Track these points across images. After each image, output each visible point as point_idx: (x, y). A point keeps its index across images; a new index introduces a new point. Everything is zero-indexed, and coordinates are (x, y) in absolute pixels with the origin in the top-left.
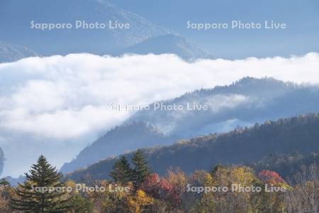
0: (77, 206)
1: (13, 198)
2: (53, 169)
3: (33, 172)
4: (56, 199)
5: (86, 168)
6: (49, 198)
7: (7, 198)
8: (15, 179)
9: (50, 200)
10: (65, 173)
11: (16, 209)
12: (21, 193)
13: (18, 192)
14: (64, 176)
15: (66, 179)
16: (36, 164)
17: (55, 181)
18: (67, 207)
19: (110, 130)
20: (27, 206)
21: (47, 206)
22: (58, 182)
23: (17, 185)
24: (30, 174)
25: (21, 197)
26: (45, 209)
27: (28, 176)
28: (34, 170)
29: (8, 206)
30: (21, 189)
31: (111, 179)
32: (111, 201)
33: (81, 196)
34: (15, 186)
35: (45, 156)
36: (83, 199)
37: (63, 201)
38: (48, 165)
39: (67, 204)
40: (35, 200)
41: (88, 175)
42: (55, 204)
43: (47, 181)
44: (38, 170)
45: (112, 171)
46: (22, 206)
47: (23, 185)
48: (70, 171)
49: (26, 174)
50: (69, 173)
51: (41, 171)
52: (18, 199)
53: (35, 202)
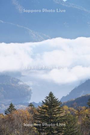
0: (69, 120)
1: (36, 113)
2: (57, 99)
3: (46, 100)
4: (58, 115)
5: (74, 99)
6: (54, 114)
7: (32, 114)
8: (37, 104)
9: (55, 115)
10: (63, 102)
11: (37, 119)
12: (40, 111)
13: (38, 111)
14: (62, 103)
15: (63, 105)
16: (48, 96)
17: (58, 106)
18: (64, 120)
19: (87, 80)
20: (43, 118)
21: (53, 119)
22: (59, 106)
23: (38, 107)
24: (44, 101)
25: (39, 113)
26: (52, 120)
27: (43, 102)
28: (46, 99)
29: (33, 118)
30: (40, 109)
31: (88, 106)
32: (87, 118)
33: (71, 114)
34: (36, 107)
35: (53, 92)
36: (72, 116)
37: (62, 117)
38: (54, 97)
39: (64, 118)
40: (47, 115)
41: (75, 103)
42: (57, 118)
43: (53, 106)
44: (49, 99)
45: (88, 102)
46: (40, 118)
47: (41, 107)
48: (65, 101)
49: (43, 101)
50: (65, 102)
51: (50, 100)
52: (38, 114)
53: (46, 116)
